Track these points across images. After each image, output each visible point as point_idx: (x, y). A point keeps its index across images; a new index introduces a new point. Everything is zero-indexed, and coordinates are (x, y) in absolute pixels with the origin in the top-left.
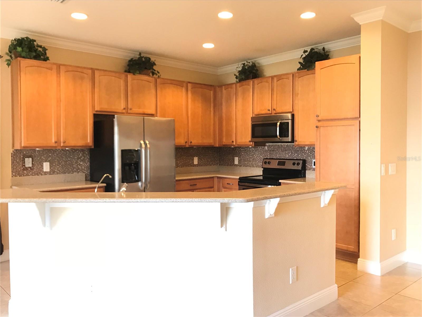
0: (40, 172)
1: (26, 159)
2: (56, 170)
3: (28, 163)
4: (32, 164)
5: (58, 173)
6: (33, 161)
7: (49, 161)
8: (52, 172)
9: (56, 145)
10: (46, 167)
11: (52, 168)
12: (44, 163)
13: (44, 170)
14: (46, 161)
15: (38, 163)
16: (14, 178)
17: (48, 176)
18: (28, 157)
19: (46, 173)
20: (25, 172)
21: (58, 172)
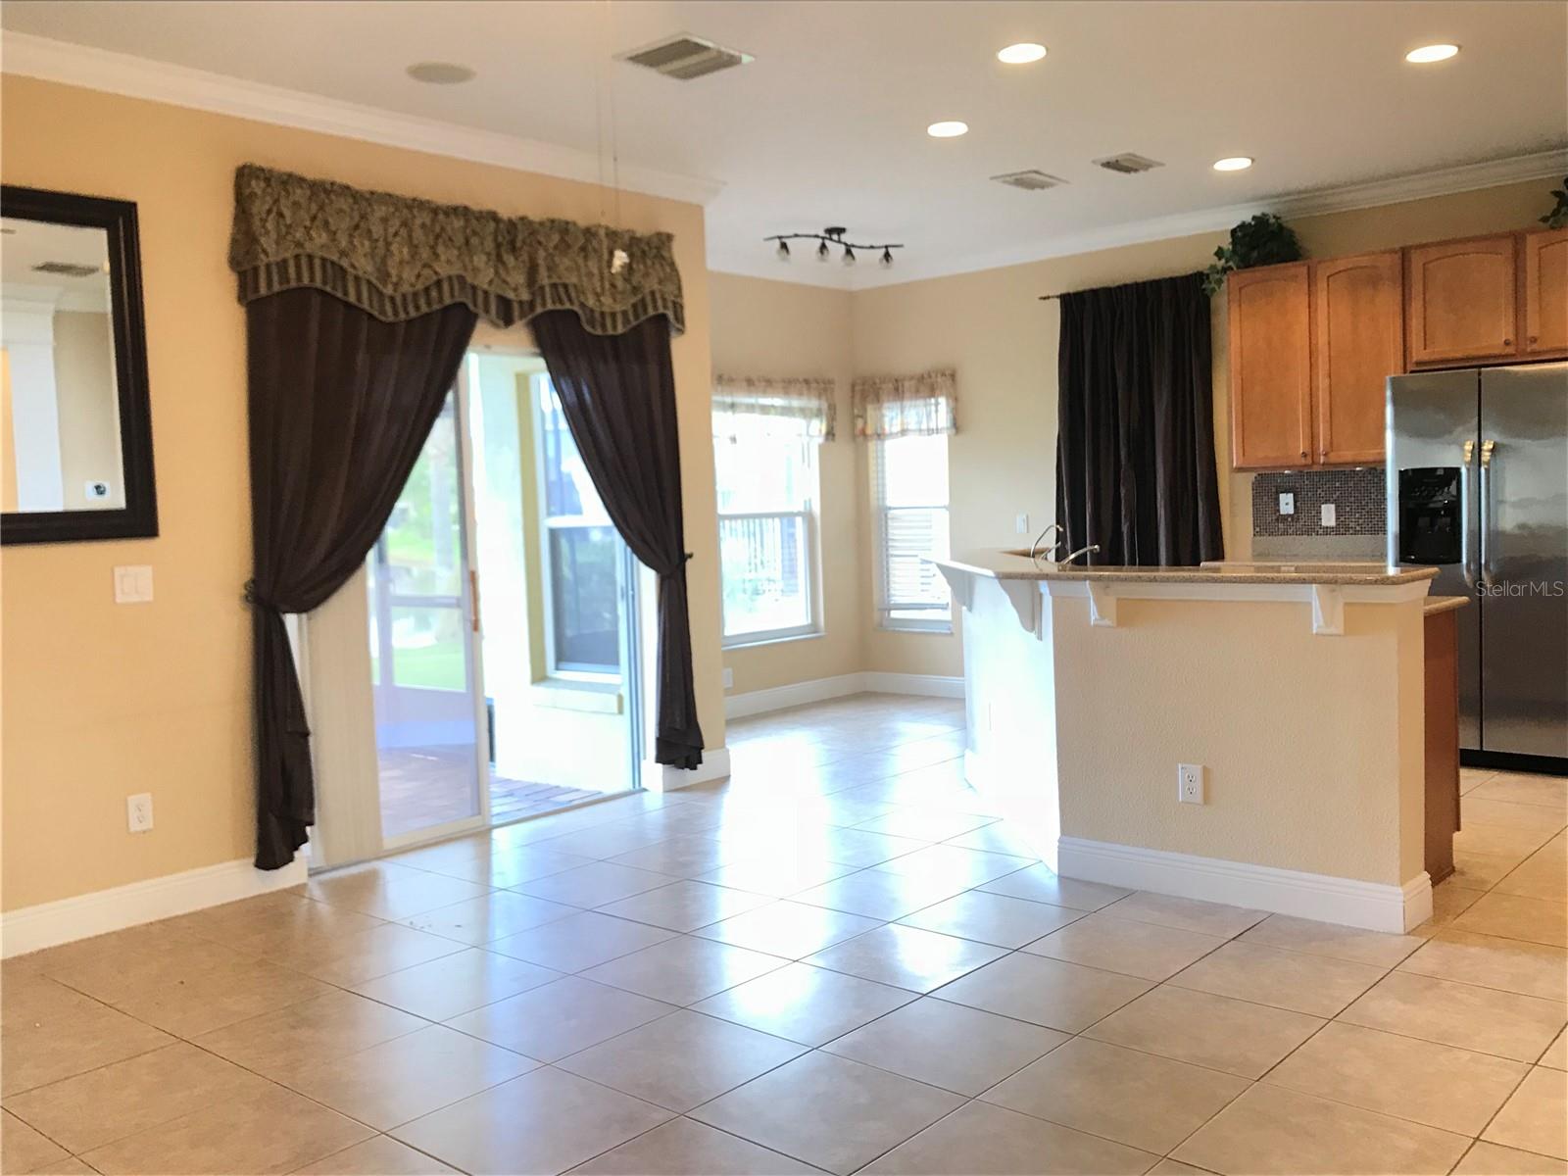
0: (1313, 528)
1: (1282, 496)
2: (1352, 525)
3: (1287, 504)
4: (1295, 507)
5: (1356, 533)
6: (1295, 502)
7: (1335, 502)
8: (1341, 529)
9: (1309, 461)
10: (1328, 515)
11: (1342, 519)
12: (1323, 506)
13: (1324, 523)
14: (1326, 502)
15: (1307, 508)
16: (1258, 538)
17: (1331, 539)
18: (1287, 491)
19: (1327, 531)
20: (1281, 525)
21: (1358, 528)
